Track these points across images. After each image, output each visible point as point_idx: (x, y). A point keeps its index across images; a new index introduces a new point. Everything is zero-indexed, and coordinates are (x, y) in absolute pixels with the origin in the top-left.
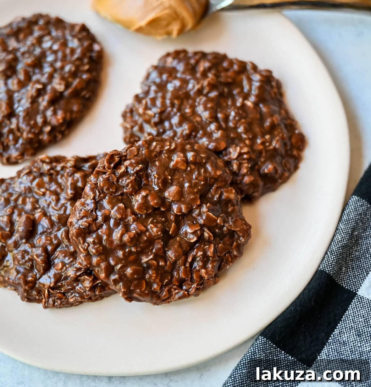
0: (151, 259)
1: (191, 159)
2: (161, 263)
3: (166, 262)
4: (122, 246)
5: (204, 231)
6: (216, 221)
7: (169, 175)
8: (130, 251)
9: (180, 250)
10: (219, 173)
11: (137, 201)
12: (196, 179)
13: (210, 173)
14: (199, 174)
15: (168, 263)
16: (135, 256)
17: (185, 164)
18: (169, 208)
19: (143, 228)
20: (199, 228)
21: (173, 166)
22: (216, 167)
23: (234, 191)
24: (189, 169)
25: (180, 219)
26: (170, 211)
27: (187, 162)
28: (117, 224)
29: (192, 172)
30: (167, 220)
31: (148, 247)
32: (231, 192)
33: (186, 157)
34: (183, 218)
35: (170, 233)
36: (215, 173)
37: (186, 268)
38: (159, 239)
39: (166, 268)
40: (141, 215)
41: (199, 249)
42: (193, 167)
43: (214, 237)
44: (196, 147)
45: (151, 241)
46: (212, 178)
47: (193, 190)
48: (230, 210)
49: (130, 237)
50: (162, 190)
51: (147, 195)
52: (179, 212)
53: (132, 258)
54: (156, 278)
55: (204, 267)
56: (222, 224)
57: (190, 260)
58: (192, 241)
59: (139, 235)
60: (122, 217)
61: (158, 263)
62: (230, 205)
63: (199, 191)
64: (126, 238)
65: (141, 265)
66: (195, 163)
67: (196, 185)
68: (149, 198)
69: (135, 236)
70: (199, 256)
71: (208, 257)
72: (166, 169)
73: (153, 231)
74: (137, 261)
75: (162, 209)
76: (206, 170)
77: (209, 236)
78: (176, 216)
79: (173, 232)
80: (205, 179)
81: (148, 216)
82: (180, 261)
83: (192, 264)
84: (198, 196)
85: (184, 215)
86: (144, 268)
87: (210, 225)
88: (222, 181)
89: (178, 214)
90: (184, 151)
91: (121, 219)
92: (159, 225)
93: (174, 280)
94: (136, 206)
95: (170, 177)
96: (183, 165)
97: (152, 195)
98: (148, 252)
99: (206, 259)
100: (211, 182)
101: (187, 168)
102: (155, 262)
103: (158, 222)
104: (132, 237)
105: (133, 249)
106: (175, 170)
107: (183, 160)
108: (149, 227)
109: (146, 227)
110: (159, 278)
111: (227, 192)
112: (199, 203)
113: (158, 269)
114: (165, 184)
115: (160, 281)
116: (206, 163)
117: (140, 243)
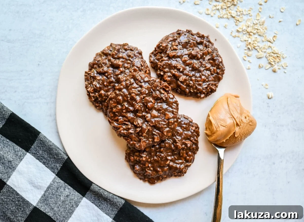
0: (125, 106)
1: (170, 121)
2: (124, 111)
3: (125, 113)
4: (130, 94)
5: (139, 128)
6: (144, 133)
7: (162, 112)
8: (128, 97)
9: (130, 118)
10: (165, 133)
11: (149, 99)
12: (162, 124)
13: (164, 130)
14: (164, 125)
15: (124, 114)
16: (126, 100)
17: (167, 119)
18: (147, 113)
19: (138, 102)
20: (140, 126)
21: (166, 113)
22: (168, 132)
23: (158, 141)
24: (166, 120)
25: (144, 118)
26: (146, 113)
27: (168, 119)
28: (139, 91)
29: (165, 122)
30: (143, 112)
31: (130, 104)
32: (157, 140)
33: (171, 118)
34: (144, 119)
35: (137, 114)
36: (165, 132)
37: (123, 121)
38: (134, 108)
39: (122, 113)
40: (143, 101)
41: (132, 126)
42: (167, 122)
43: (137, 132)
44: (175, 123)
45: (133, 105)
46: (163, 131)
47: (157, 122)
48: (150, 139)
49: (133, 96)
50: (155, 109)
51: (152, 102)
52: (146, 117)
53: (125, 98)
54: (118, 109)
55: (124, 129)
56: (143, 136)
57: (127, 123)
58: (134, 123)
59: (135, 100)
60: (142, 93)
61: (124, 110)
62: (152, 139)
63: (156, 125)
64: (133, 95)
65: (123, 102)
66: (169, 123)
67: (159, 124)
68: (151, 103)
69: (134, 98)
70: (128, 127)
71: (128, 131)
72: (165, 111)
73: (137, 106)
74: (124, 101)
75: (147, 110)
76: (166, 128)
77: (137, 131)
78: (145, 116)
79: (138, 115)
80: (162, 128)
81: (143, 103)
82: (126, 119)
83: (125, 124)
84: (154, 124)
85: (145, 119)
86: (122, 104)
87: (142, 131)
88: (162, 135)
89: (146, 116)
90: (173, 118)
91: (141, 93)
92: (140, 108)
93: (118, 117)
94: (147, 98)
95: (161, 112)
96: (167, 117)
97: (152, 105)
98: (128, 105)
99: (127, 130)
100: (161, 130)
101: (166, 119)
102: (124, 108)
103: (141, 108)
104: (134, 97)
105: (129, 98)
106: (165, 115)
107: (169, 117)
108: (139, 104)
109: (138, 103)
110: (118, 111)
111: (158, 138)
112: (151, 125)
113: (122, 110)
114: (158, 110)
115: (117, 111)
116: (169, 128)
117: (132, 101)
